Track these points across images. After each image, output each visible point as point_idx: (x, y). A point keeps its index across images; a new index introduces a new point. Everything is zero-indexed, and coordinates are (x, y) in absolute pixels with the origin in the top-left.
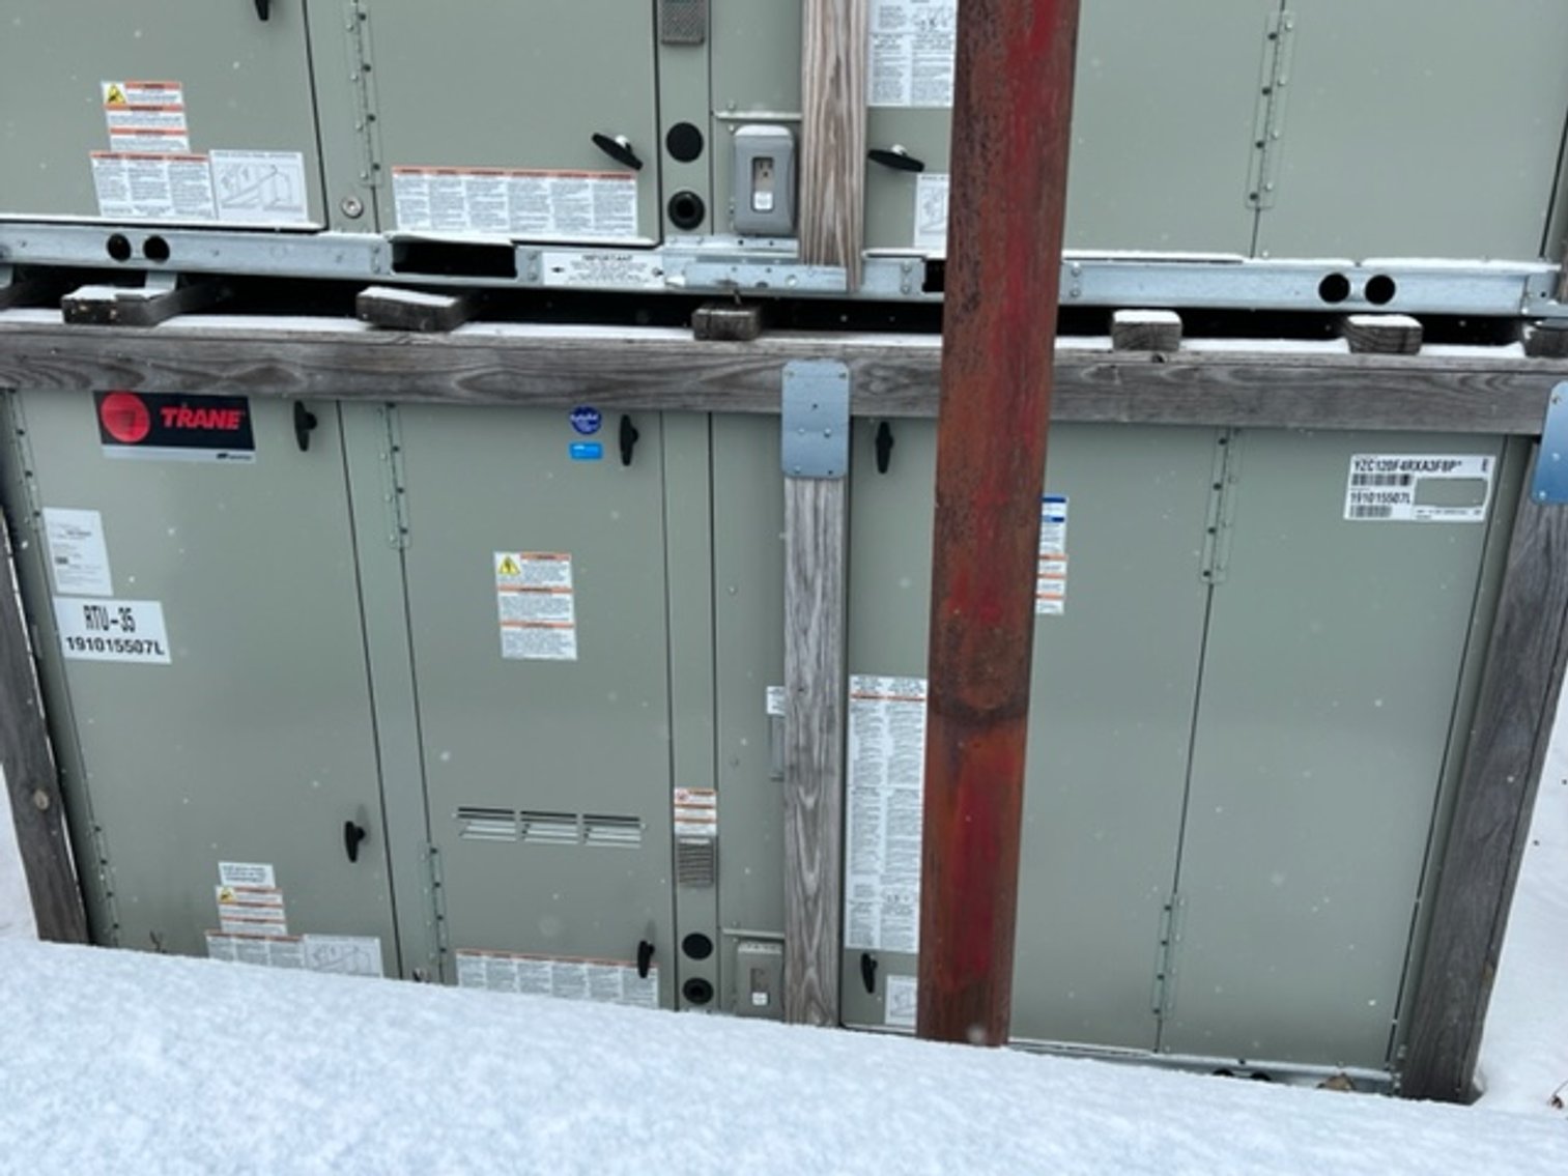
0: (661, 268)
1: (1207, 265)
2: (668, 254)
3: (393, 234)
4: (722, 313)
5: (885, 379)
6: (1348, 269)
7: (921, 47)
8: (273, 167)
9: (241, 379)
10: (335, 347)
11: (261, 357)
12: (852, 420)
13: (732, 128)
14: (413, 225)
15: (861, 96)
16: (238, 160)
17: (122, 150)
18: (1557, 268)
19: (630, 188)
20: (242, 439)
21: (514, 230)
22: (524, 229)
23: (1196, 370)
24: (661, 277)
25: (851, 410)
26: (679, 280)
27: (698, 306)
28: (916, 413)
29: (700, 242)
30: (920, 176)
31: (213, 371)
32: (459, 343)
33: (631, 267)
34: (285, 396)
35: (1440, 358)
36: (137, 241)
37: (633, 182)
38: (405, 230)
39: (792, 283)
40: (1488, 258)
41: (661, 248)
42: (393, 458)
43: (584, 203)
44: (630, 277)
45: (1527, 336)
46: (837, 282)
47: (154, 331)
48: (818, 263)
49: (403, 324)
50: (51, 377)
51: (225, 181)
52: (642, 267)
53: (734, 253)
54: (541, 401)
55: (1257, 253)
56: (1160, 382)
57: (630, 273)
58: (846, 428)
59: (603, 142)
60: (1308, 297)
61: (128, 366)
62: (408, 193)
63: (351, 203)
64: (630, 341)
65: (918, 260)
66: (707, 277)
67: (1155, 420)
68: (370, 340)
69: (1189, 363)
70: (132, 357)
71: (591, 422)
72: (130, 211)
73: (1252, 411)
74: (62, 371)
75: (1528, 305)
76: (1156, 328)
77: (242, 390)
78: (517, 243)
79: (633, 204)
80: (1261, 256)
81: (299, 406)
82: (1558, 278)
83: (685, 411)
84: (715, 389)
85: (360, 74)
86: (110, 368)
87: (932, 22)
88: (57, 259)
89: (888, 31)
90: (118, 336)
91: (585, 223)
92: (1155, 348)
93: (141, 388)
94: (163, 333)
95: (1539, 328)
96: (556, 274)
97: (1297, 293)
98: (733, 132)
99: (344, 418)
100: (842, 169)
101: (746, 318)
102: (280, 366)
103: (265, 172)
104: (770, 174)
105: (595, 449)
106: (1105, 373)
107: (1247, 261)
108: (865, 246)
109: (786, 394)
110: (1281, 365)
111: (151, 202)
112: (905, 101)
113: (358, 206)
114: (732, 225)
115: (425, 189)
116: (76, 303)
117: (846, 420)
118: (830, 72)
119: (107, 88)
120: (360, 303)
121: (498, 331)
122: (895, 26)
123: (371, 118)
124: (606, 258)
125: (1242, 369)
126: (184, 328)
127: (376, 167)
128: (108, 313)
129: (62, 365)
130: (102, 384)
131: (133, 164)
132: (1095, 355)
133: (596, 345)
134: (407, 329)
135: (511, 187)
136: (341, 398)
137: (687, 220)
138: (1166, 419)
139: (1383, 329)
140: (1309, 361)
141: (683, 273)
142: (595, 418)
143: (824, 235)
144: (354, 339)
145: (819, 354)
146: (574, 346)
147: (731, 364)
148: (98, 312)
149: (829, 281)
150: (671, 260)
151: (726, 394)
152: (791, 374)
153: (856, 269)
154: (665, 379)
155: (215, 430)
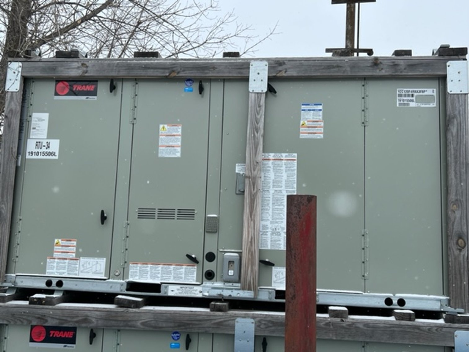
0: (201, 291)
1: (353, 294)
2: (204, 287)
3: (127, 280)
4: (218, 303)
5: (265, 324)
6: (392, 297)
7: (273, 235)
8: (97, 262)
9: (77, 322)
10: (106, 313)
11: (84, 315)
12: (255, 336)
13: (223, 253)
14: (133, 278)
15: (258, 246)
16: (87, 260)
17: (57, 257)
18: (448, 298)
19: (195, 269)
20: (72, 341)
21: (162, 280)
22: (164, 279)
23: (353, 324)
24: (201, 293)
25: (255, 333)
26: (207, 294)
27: (212, 302)
28: (274, 335)
29: (213, 284)
30: (273, 267)
31: (69, 319)
32: (142, 311)
33: (193, 291)
34: (89, 327)
35: (421, 322)
36: (54, 282)
37: (196, 267)
38: (131, 279)
39: (238, 295)
40: (429, 295)
41: (202, 285)
42: (117, 347)
43: (181, 273)
44: (193, 293)
45: (444, 317)
46: (251, 295)
47: (54, 307)
48: (246, 290)
49: (127, 306)
50: (20, 320)
51: (83, 265)
52: (196, 291)
53: (222, 287)
54: (163, 329)
55: (366, 291)
56: (343, 327)
57: (193, 292)
58: (253, 339)
59: (189, 256)
60: (382, 304)
61: (44, 318)
62: (133, 269)
63: (117, 272)
64: (192, 311)
65: (273, 290)
66: (215, 293)
67: (343, 339)
68: (117, 310)
69: (352, 322)
70: (46, 315)
71: (177, 336)
72: (54, 273)
73: (371, 337)
74: (24, 319)
75: (443, 308)
76: (341, 312)
77: (76, 325)
78: (162, 283)
79: (195, 273)
80: (368, 292)
81: (92, 331)
82: (449, 301)
83: (206, 333)
84: (215, 326)
85: (125, 238)
86: (39, 318)
87: (275, 229)
88: (30, 286)
89: (264, 230)
90: (43, 308)
91: (181, 278)
92: (341, 317)
93: (46, 324)
94: (57, 308)
95: (447, 314)
96: (172, 292)
97: (379, 303)
98: (223, 255)
99: (104, 335)
100: (252, 264)
101: (225, 305)
102: (89, 318)
103: (94, 263)
104: (233, 265)
105: (178, 345)
106: (328, 324)
107: (364, 293)
108: (259, 286)
109: (236, 328)
110: (377, 324)
111: (61, 271)
112: (269, 248)
113: (119, 272)
114: (222, 279)
115: (138, 268)
116: (34, 298)
117: (253, 336)
118: (250, 240)
119: (56, 241)
120: (116, 300)
121: (154, 308)
122: (266, 229)
123: (127, 249)
124: (186, 288)
125: (366, 324)
126: (63, 306)
127: (126, 262)
128: (42, 302)
129: (25, 317)
130: (34, 323)
131: (58, 261)
132: (325, 319)
133: (182, 312)
134: (128, 307)
135: (162, 268)
136: (105, 328)
137: (210, 278)
138: (346, 339)
139: (404, 313)
140: (385, 322)
141: (208, 292)
142: (179, 335)
143: (248, 282)
144: (112, 310)
145: (246, 316)
146: (175, 312)
147: (220, 319)
148: (40, 301)
149: (249, 295)
150: (204, 288)
151: (219, 328)
152: (237, 322)
153: (256, 292)
154: (201, 323)
155: (65, 338)
